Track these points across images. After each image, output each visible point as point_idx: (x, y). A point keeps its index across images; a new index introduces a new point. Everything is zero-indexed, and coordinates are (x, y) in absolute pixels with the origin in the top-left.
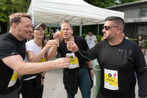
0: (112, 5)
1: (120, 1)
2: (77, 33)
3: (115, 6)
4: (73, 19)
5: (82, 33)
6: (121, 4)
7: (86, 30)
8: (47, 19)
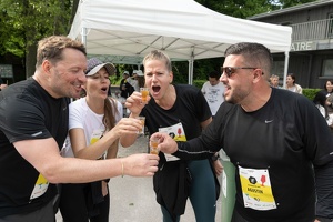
0: (262, 12)
1: (281, 1)
2: (181, 77)
3: (269, 13)
4: (173, 46)
5: (194, 78)
6: (284, 7)
7: (202, 70)
8: (113, 47)
